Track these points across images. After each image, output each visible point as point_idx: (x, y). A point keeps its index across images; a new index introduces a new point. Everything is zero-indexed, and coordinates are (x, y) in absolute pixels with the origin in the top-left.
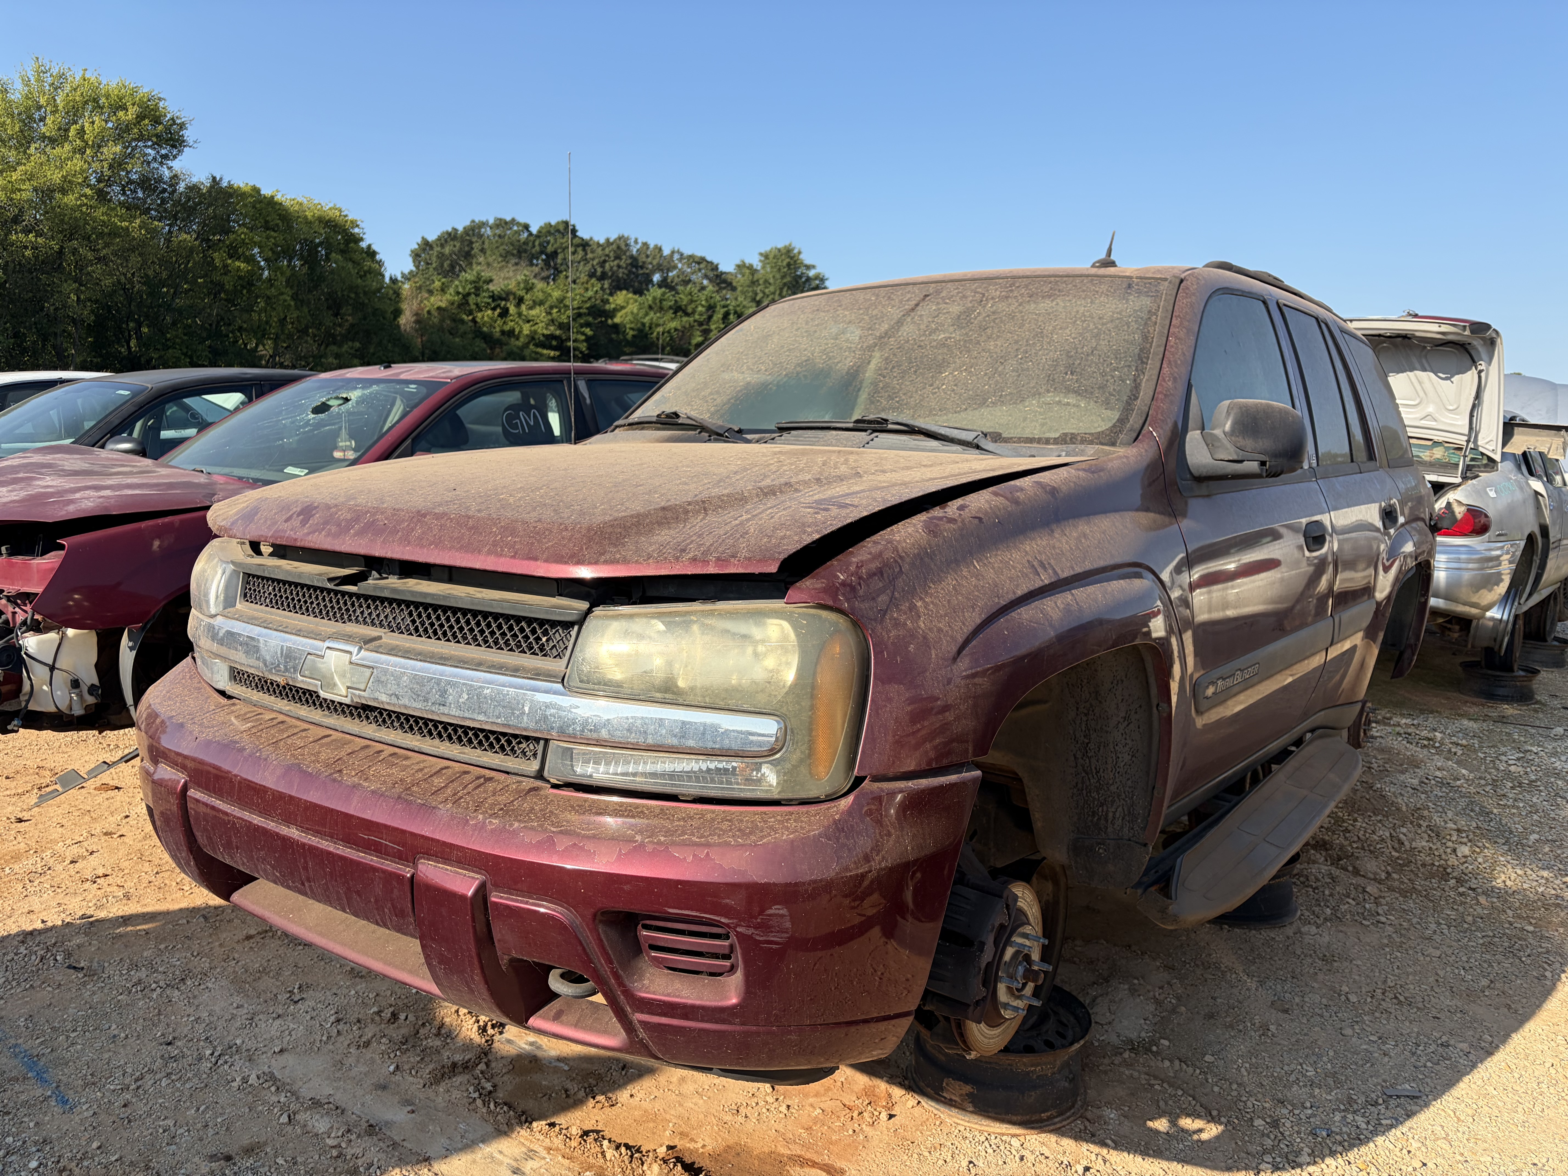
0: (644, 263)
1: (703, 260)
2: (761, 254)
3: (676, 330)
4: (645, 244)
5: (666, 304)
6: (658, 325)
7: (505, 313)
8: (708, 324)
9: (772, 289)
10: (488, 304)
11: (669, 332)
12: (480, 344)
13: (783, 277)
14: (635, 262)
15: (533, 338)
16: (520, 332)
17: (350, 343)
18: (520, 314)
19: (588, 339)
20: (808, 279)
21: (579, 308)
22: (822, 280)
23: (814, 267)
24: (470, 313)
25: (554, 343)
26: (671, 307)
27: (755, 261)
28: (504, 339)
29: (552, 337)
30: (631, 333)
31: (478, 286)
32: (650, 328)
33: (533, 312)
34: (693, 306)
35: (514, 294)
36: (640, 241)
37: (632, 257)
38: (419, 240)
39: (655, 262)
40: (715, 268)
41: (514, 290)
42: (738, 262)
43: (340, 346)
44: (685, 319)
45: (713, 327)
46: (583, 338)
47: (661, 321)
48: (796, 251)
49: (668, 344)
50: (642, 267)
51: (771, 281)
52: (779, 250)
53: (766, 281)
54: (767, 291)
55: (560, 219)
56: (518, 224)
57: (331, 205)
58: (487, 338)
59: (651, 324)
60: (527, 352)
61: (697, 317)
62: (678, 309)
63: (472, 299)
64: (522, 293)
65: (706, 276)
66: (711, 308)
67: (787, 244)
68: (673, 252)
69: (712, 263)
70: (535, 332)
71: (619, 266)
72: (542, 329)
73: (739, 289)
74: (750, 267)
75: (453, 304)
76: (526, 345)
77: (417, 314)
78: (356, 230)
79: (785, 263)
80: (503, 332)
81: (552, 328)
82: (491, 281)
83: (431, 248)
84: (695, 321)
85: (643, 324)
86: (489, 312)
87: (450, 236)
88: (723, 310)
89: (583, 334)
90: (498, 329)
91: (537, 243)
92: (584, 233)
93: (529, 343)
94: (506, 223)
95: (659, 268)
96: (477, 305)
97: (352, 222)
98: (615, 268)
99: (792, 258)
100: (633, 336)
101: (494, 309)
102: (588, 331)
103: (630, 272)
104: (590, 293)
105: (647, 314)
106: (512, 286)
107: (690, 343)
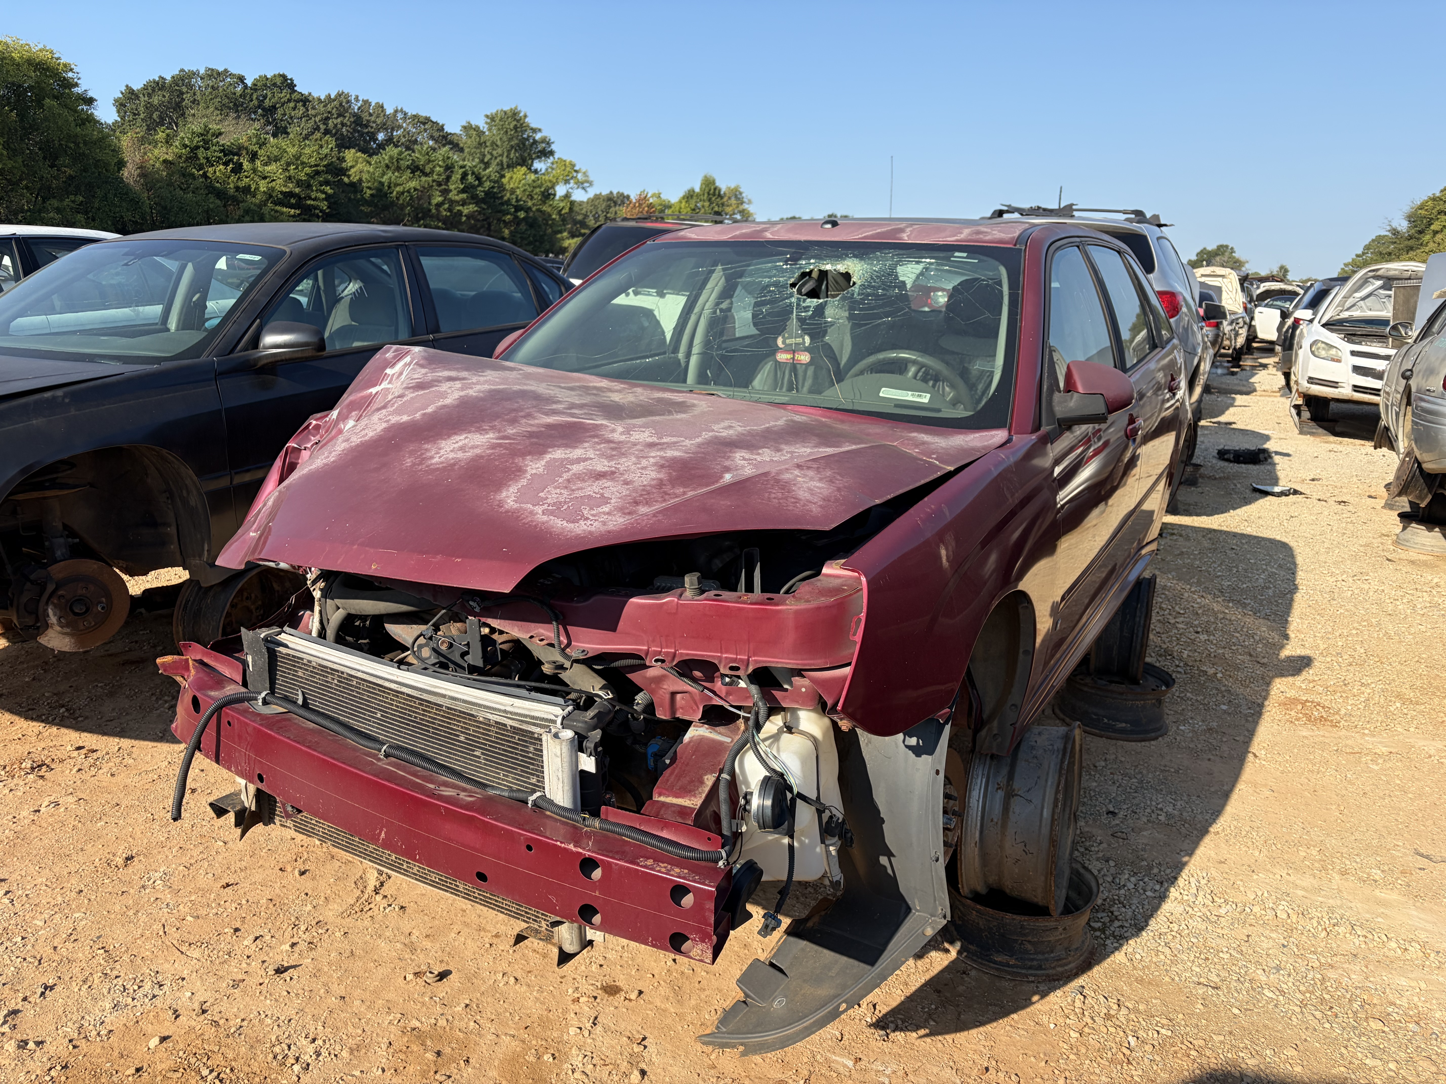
0: (368, 121)
1: (427, 121)
2: (487, 116)
3: (415, 189)
4: (366, 102)
5: (404, 164)
6: (397, 185)
7: (238, 168)
8: (446, 184)
9: (500, 151)
10: (219, 158)
11: (408, 191)
12: (214, 202)
13: (510, 140)
14: (358, 120)
15: (271, 196)
16: (257, 189)
17: (72, 197)
18: (255, 170)
19: (328, 198)
20: (535, 142)
21: (316, 166)
22: (549, 144)
23: (540, 130)
24: (201, 167)
25: (293, 201)
26: (408, 167)
27: (481, 123)
28: (240, 196)
29: (291, 194)
30: (369, 192)
31: (206, 138)
32: (389, 187)
33: (268, 168)
34: (430, 166)
35: (246, 149)
36: (360, 98)
37: (355, 115)
38: (123, 89)
39: (379, 121)
40: (441, 129)
41: (246, 144)
42: (464, 124)
43: (62, 200)
44: (423, 179)
45: (452, 187)
46: (324, 196)
47: (399, 181)
48: (522, 114)
49: (408, 204)
50: (366, 126)
51: (499, 143)
52: (505, 113)
53: (493, 143)
54: (494, 153)
55: (277, 73)
56: (232, 75)
57: (41, 46)
58: (221, 194)
59: (390, 183)
60: (265, 210)
61: (435, 177)
62: (415, 169)
63: (201, 153)
64: (255, 148)
65: (432, 137)
66: (449, 168)
67: (513, 107)
68: (396, 111)
69: (436, 123)
70: (273, 189)
71: (343, 124)
72: (280, 186)
73: (466, 150)
74: (477, 129)
75: (180, 157)
76: (264, 203)
77: (141, 167)
78: (70, 75)
79: (512, 126)
80: (237, 188)
81: (291, 185)
82: (220, 134)
83: (137, 97)
84: (434, 181)
85: (382, 184)
86: (221, 167)
87: (157, 86)
88: (461, 171)
89: (323, 192)
90: (232, 186)
91: (254, 97)
92: (302, 88)
93: (267, 200)
94: (219, 74)
95: (383, 127)
96: (207, 159)
97: (65, 65)
98: (339, 126)
99: (518, 121)
100: (371, 195)
101: (226, 164)
102: (328, 189)
103: (355, 130)
104: (325, 151)
105: (384, 174)
106: (243, 140)
107: (430, 203)
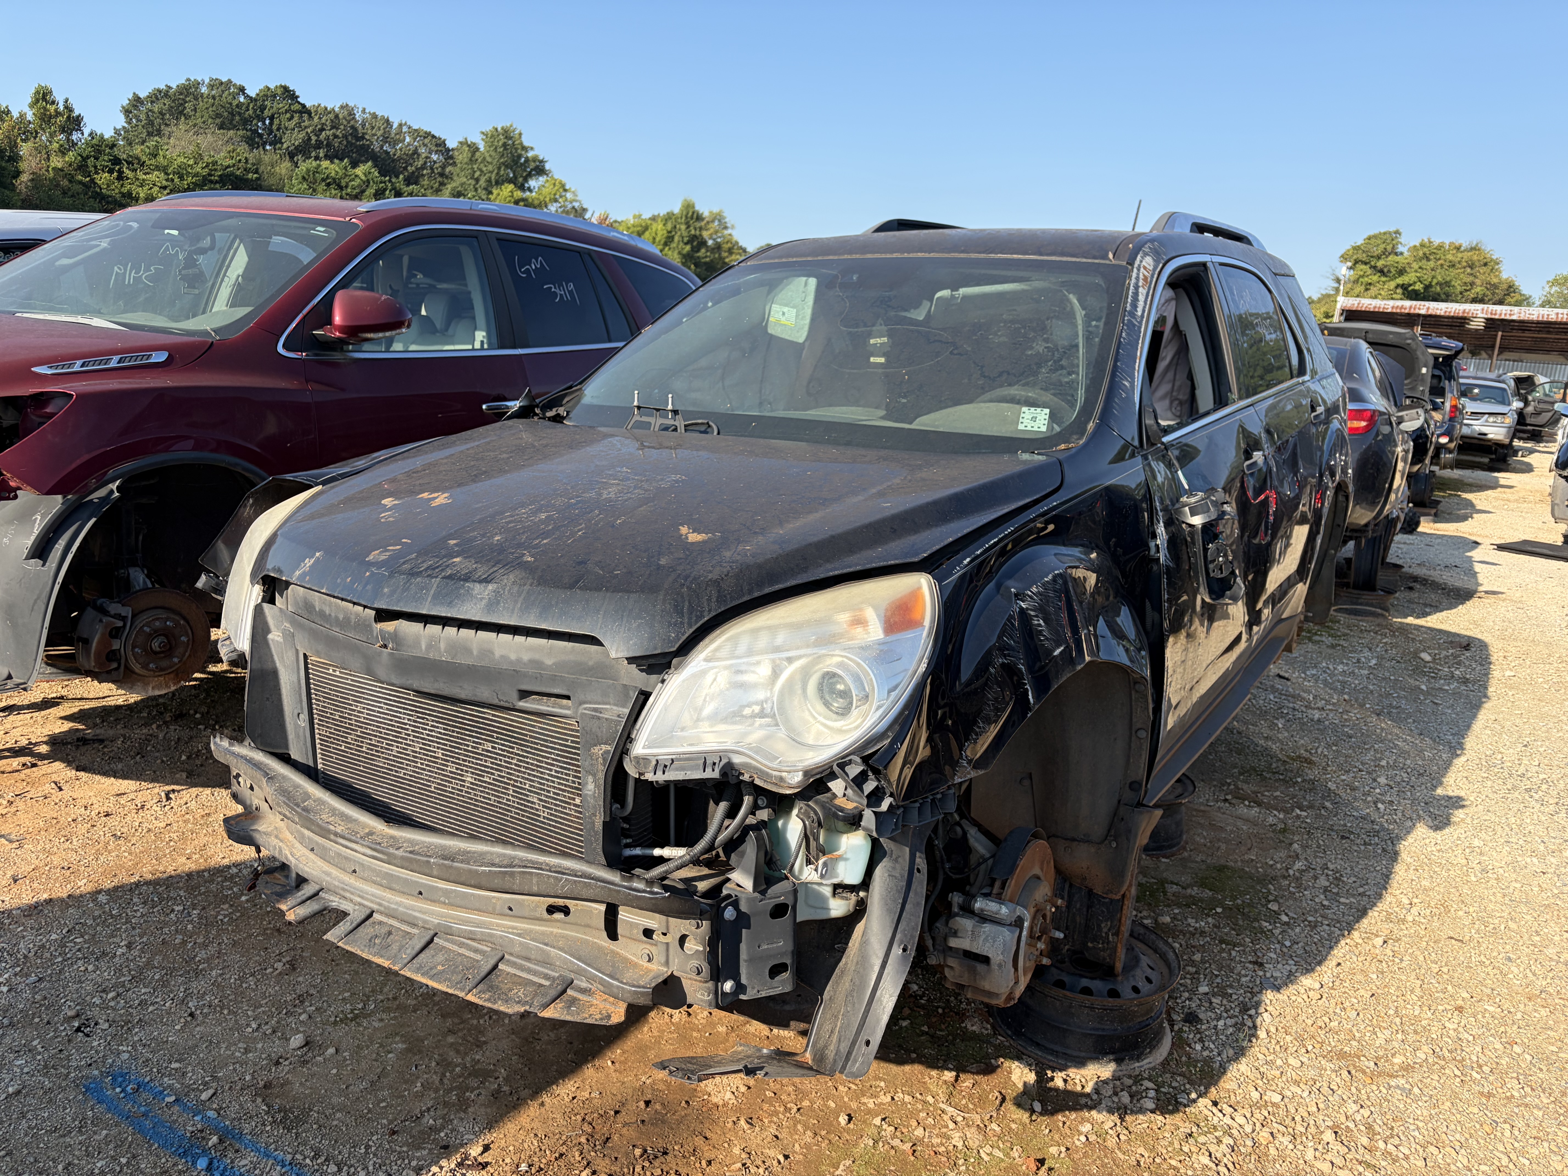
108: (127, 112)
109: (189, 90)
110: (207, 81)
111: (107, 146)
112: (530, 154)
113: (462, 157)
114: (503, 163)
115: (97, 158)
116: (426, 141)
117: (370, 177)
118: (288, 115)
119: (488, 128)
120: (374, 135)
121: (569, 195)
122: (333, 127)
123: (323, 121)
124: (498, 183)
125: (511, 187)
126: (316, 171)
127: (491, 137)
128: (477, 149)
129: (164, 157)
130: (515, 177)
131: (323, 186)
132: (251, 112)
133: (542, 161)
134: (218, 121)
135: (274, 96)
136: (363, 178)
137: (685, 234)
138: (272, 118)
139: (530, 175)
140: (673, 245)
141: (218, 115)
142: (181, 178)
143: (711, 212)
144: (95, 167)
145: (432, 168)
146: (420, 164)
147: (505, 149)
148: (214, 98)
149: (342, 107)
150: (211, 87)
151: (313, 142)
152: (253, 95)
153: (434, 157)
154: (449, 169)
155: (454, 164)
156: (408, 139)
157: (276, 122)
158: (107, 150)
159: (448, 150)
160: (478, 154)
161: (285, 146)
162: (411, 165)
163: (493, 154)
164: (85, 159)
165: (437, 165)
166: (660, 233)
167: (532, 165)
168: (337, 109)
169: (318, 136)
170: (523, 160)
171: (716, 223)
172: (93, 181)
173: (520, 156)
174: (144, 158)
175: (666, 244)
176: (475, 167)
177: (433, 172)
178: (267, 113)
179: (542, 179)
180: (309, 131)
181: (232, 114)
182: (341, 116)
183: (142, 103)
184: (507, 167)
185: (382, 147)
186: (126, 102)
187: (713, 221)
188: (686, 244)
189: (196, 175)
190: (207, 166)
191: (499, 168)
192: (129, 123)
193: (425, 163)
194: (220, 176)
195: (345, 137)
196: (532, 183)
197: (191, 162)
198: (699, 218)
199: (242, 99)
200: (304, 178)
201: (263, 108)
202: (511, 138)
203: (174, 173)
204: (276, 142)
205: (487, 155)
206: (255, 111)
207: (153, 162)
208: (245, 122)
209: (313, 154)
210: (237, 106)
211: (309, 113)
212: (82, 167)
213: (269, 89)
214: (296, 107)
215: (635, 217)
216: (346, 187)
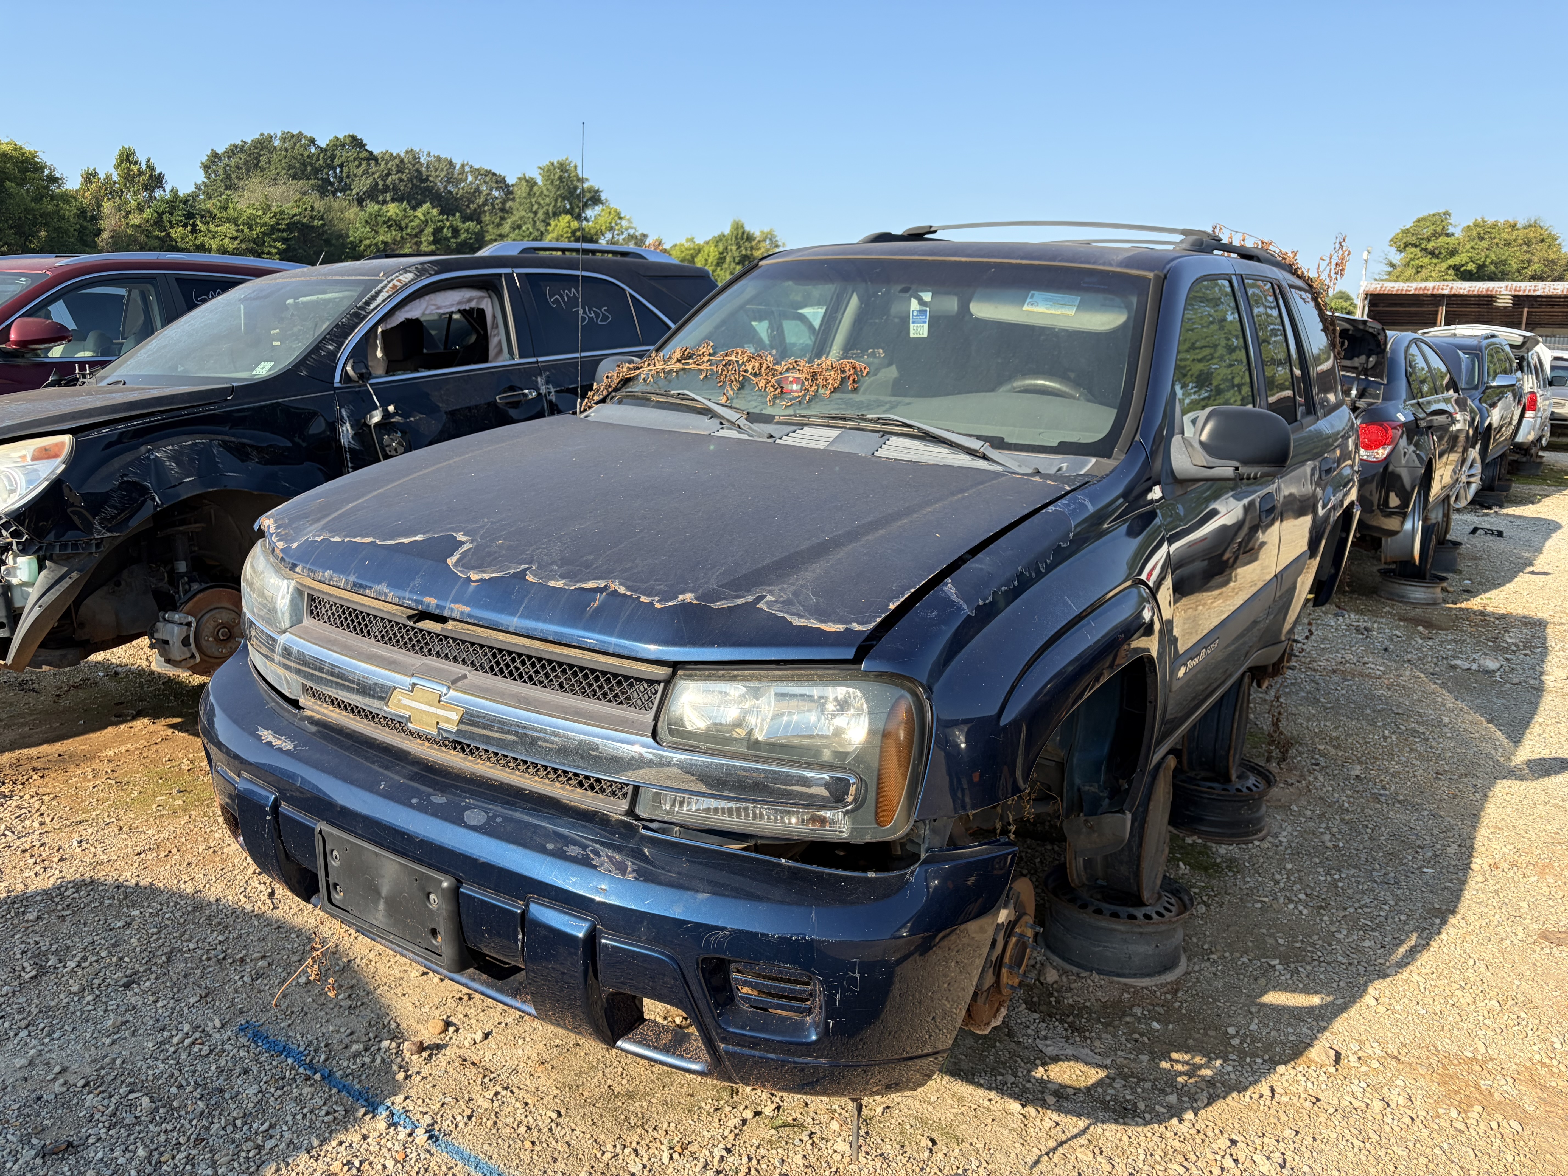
108: (206, 168)
109: (263, 144)
110: (279, 135)
111: (181, 201)
112: (586, 185)
113: (520, 192)
114: (560, 196)
115: (171, 214)
116: (487, 179)
117: (428, 217)
118: (357, 163)
119: (545, 163)
120: (437, 176)
121: (624, 223)
122: (398, 172)
123: (389, 166)
124: (556, 215)
125: (568, 217)
126: (378, 214)
127: (548, 171)
128: (536, 183)
129: (234, 209)
130: (572, 208)
131: (384, 228)
132: (321, 162)
133: (598, 191)
134: (291, 172)
135: (343, 146)
136: (423, 218)
137: (736, 254)
138: (341, 166)
139: (586, 205)
140: (725, 266)
141: (290, 167)
142: (250, 228)
143: (762, 232)
144: (170, 222)
145: (492, 204)
146: (481, 201)
147: (562, 182)
148: (286, 150)
149: (407, 152)
150: (284, 140)
151: (380, 187)
152: (324, 146)
153: (496, 193)
154: (509, 204)
155: (513, 200)
156: (470, 178)
157: (345, 170)
158: (181, 206)
159: (508, 186)
160: (535, 188)
161: (354, 192)
162: (473, 202)
163: (550, 187)
164: (160, 215)
165: (498, 201)
166: (712, 254)
167: (588, 195)
168: (402, 155)
169: (384, 181)
170: (578, 191)
171: (768, 242)
172: (168, 235)
173: (576, 188)
174: (215, 211)
175: (718, 265)
176: (533, 200)
177: (494, 208)
178: (337, 162)
179: (598, 208)
180: (376, 176)
181: (304, 164)
182: (406, 160)
183: (220, 159)
184: (564, 198)
185: (445, 187)
186: (204, 159)
187: (764, 240)
188: (738, 263)
189: (265, 224)
190: (275, 216)
191: (556, 201)
192: (209, 178)
193: (486, 200)
194: (287, 225)
195: (410, 180)
196: (589, 213)
197: (260, 213)
198: (750, 238)
199: (313, 150)
200: (367, 222)
201: (333, 157)
202: (567, 171)
203: (244, 224)
204: (346, 188)
205: (544, 189)
206: (325, 160)
207: (224, 214)
208: (316, 171)
209: (380, 198)
210: (308, 157)
211: (376, 159)
212: (158, 223)
213: (338, 139)
214: (364, 154)
215: (687, 240)
216: (406, 227)
